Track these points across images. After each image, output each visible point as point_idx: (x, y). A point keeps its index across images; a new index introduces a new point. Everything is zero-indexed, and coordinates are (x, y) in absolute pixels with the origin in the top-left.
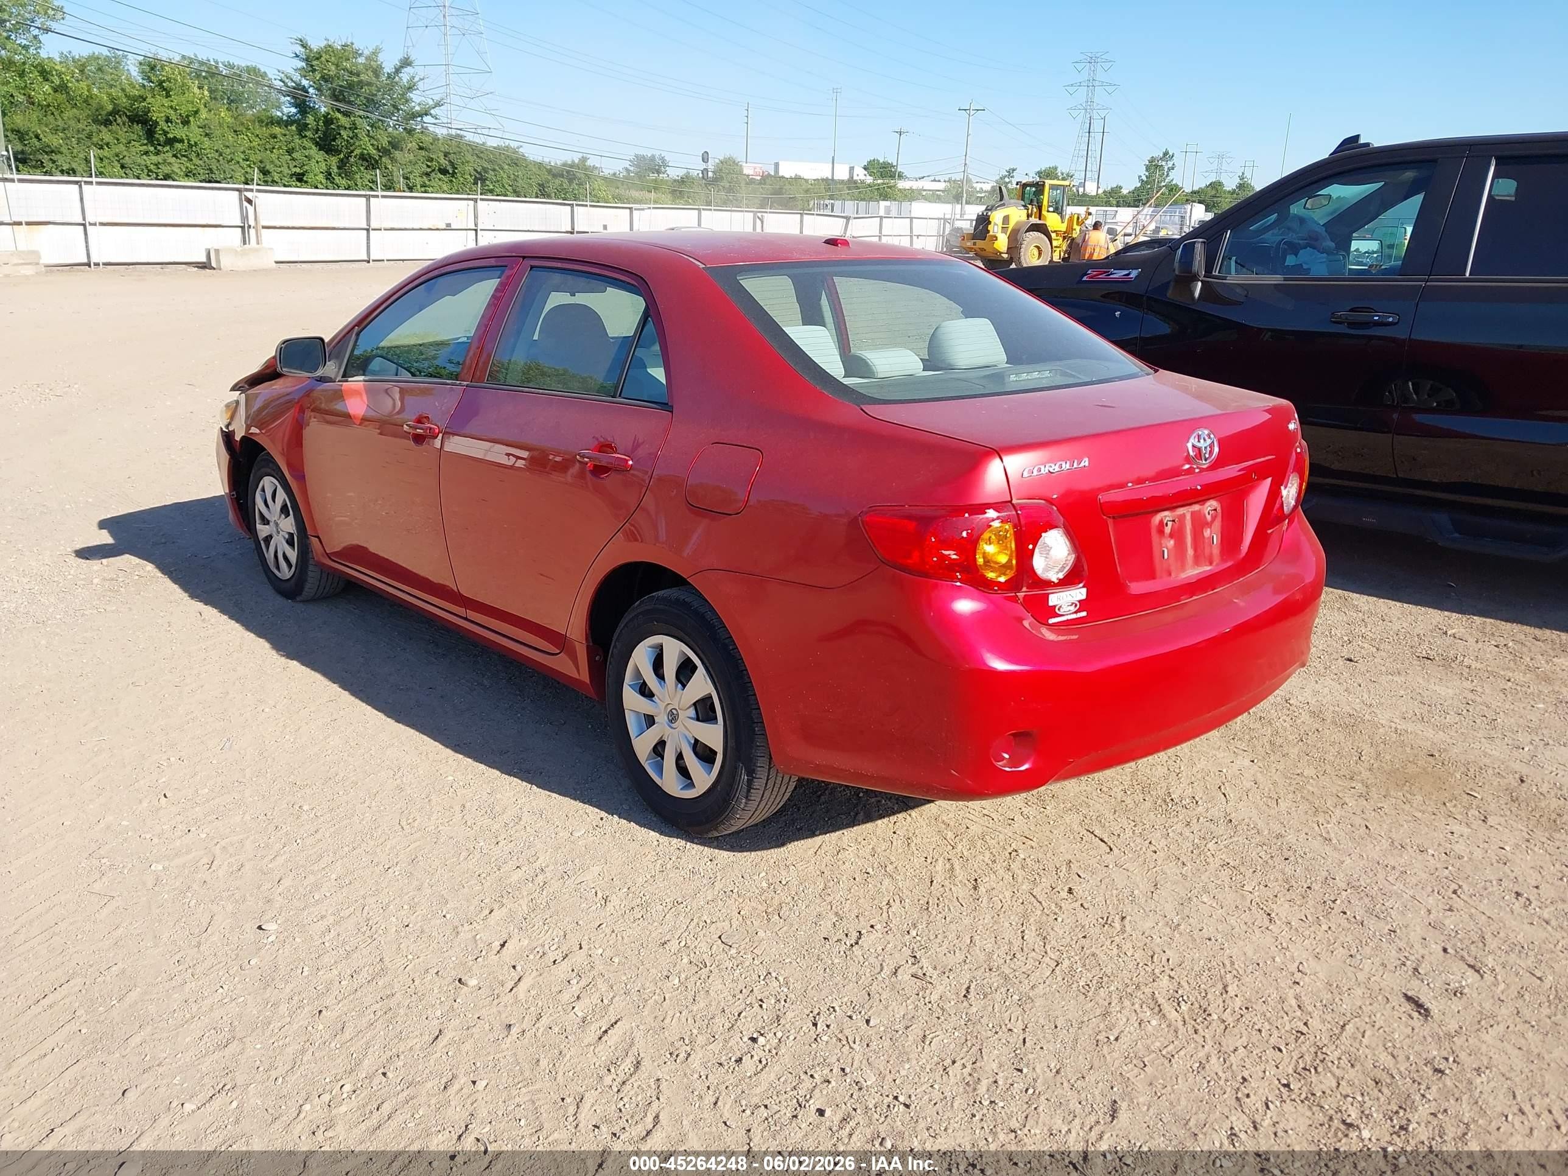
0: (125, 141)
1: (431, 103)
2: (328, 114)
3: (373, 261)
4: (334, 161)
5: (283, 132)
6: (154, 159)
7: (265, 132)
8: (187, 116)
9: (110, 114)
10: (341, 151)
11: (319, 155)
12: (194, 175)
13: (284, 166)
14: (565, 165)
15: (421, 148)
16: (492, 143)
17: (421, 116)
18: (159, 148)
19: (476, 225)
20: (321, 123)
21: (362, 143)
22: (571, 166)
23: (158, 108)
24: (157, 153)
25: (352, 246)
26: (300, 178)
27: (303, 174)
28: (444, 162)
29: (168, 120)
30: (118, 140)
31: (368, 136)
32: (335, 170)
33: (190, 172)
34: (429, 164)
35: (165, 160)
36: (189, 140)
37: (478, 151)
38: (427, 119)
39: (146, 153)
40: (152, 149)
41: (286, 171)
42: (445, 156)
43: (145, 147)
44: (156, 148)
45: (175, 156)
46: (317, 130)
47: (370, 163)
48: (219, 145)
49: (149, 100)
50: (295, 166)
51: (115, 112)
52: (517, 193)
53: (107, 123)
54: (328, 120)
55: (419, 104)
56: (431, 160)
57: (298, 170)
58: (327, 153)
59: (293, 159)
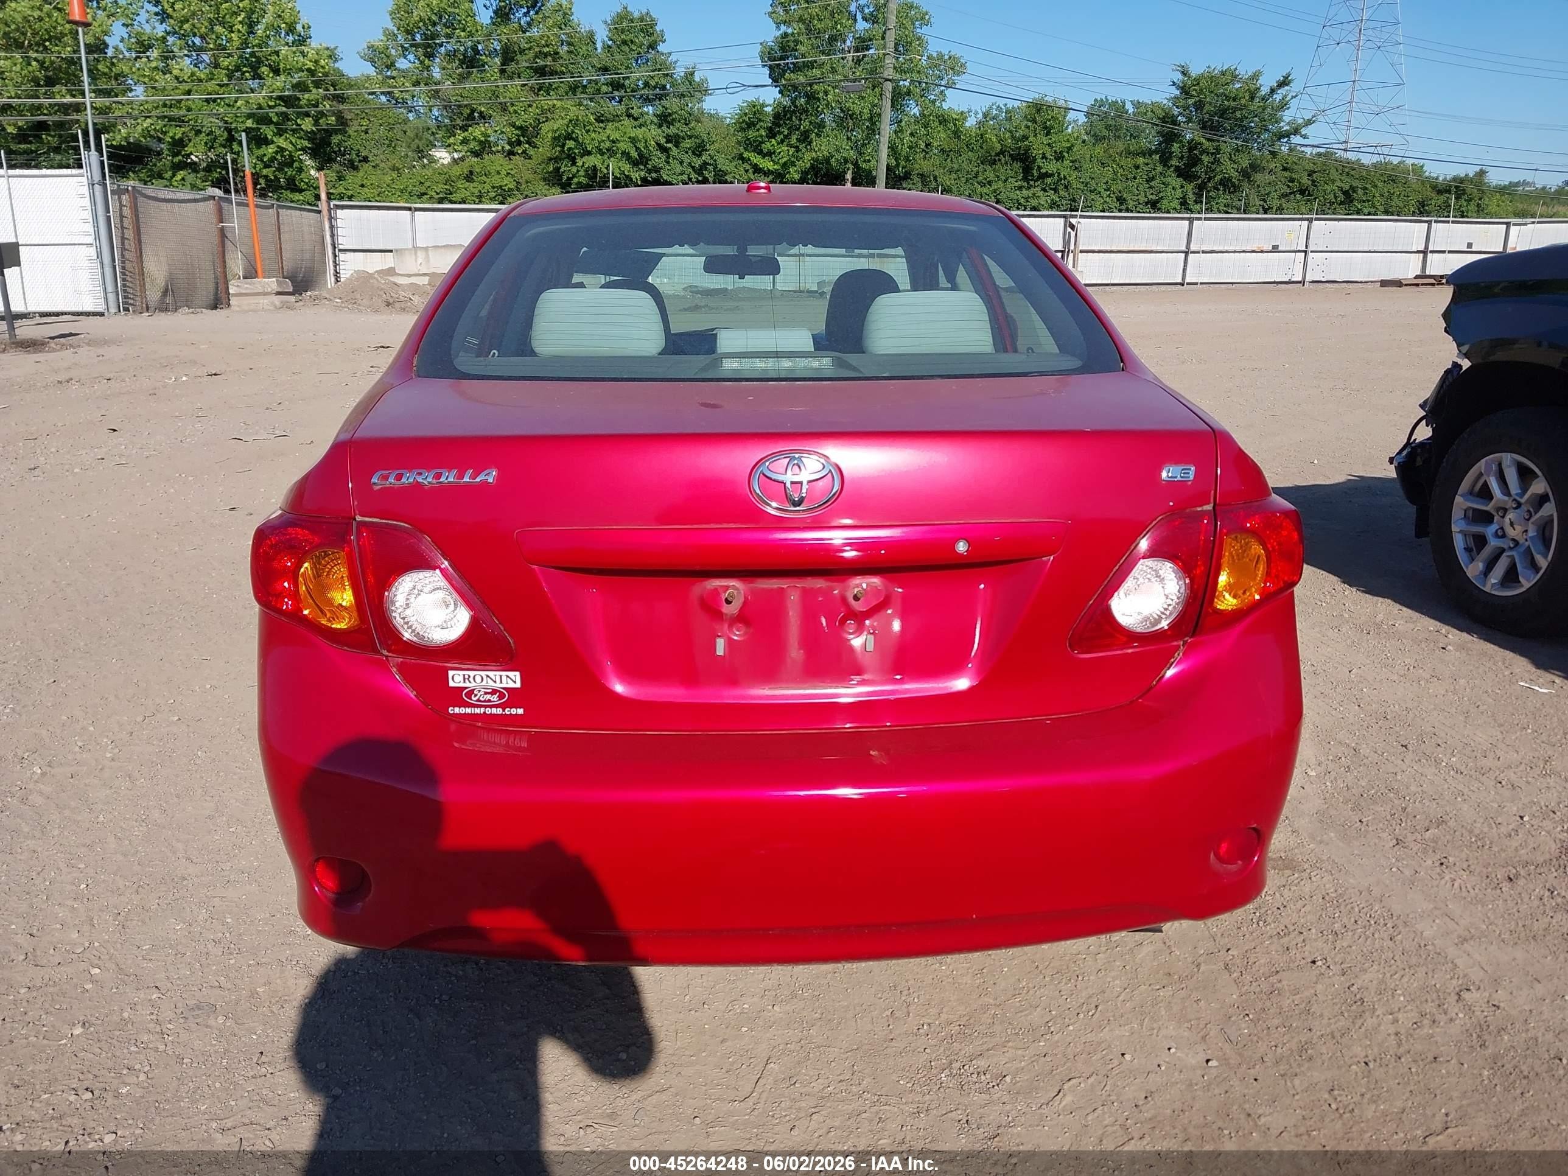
0: (1003, 178)
1: (1300, 121)
2: (1192, 140)
3: (1188, 284)
4: (1190, 187)
5: (1146, 161)
6: (1025, 193)
7: (1129, 162)
8: (1061, 152)
9: (998, 154)
10: (1200, 177)
11: (1177, 182)
12: (1058, 206)
13: (1140, 191)
14: (1455, 179)
15: (1285, 169)
16: (1367, 160)
17: (1288, 136)
18: (1032, 183)
19: (1307, 247)
20: (1185, 149)
21: (1223, 167)
22: (1462, 181)
23: (1038, 144)
24: (1029, 188)
25: (1168, 268)
26: (1154, 205)
27: (1157, 201)
28: (1306, 181)
29: (1044, 157)
30: (998, 177)
31: (1230, 159)
32: (1191, 196)
33: (1054, 204)
34: (1291, 184)
35: (1034, 194)
36: (1059, 174)
37: (1349, 169)
38: (1296, 140)
39: (1020, 188)
40: (1025, 184)
41: (1142, 199)
42: (1309, 175)
43: (1019, 183)
44: (1028, 183)
45: (1044, 190)
46: (1182, 158)
47: (1228, 185)
48: (1086, 177)
49: (1031, 139)
50: (1152, 194)
51: (1002, 152)
52: (1387, 212)
53: (993, 163)
54: (1193, 146)
55: (1288, 123)
56: (1292, 180)
57: (1154, 197)
58: (1185, 180)
59: (1151, 187)
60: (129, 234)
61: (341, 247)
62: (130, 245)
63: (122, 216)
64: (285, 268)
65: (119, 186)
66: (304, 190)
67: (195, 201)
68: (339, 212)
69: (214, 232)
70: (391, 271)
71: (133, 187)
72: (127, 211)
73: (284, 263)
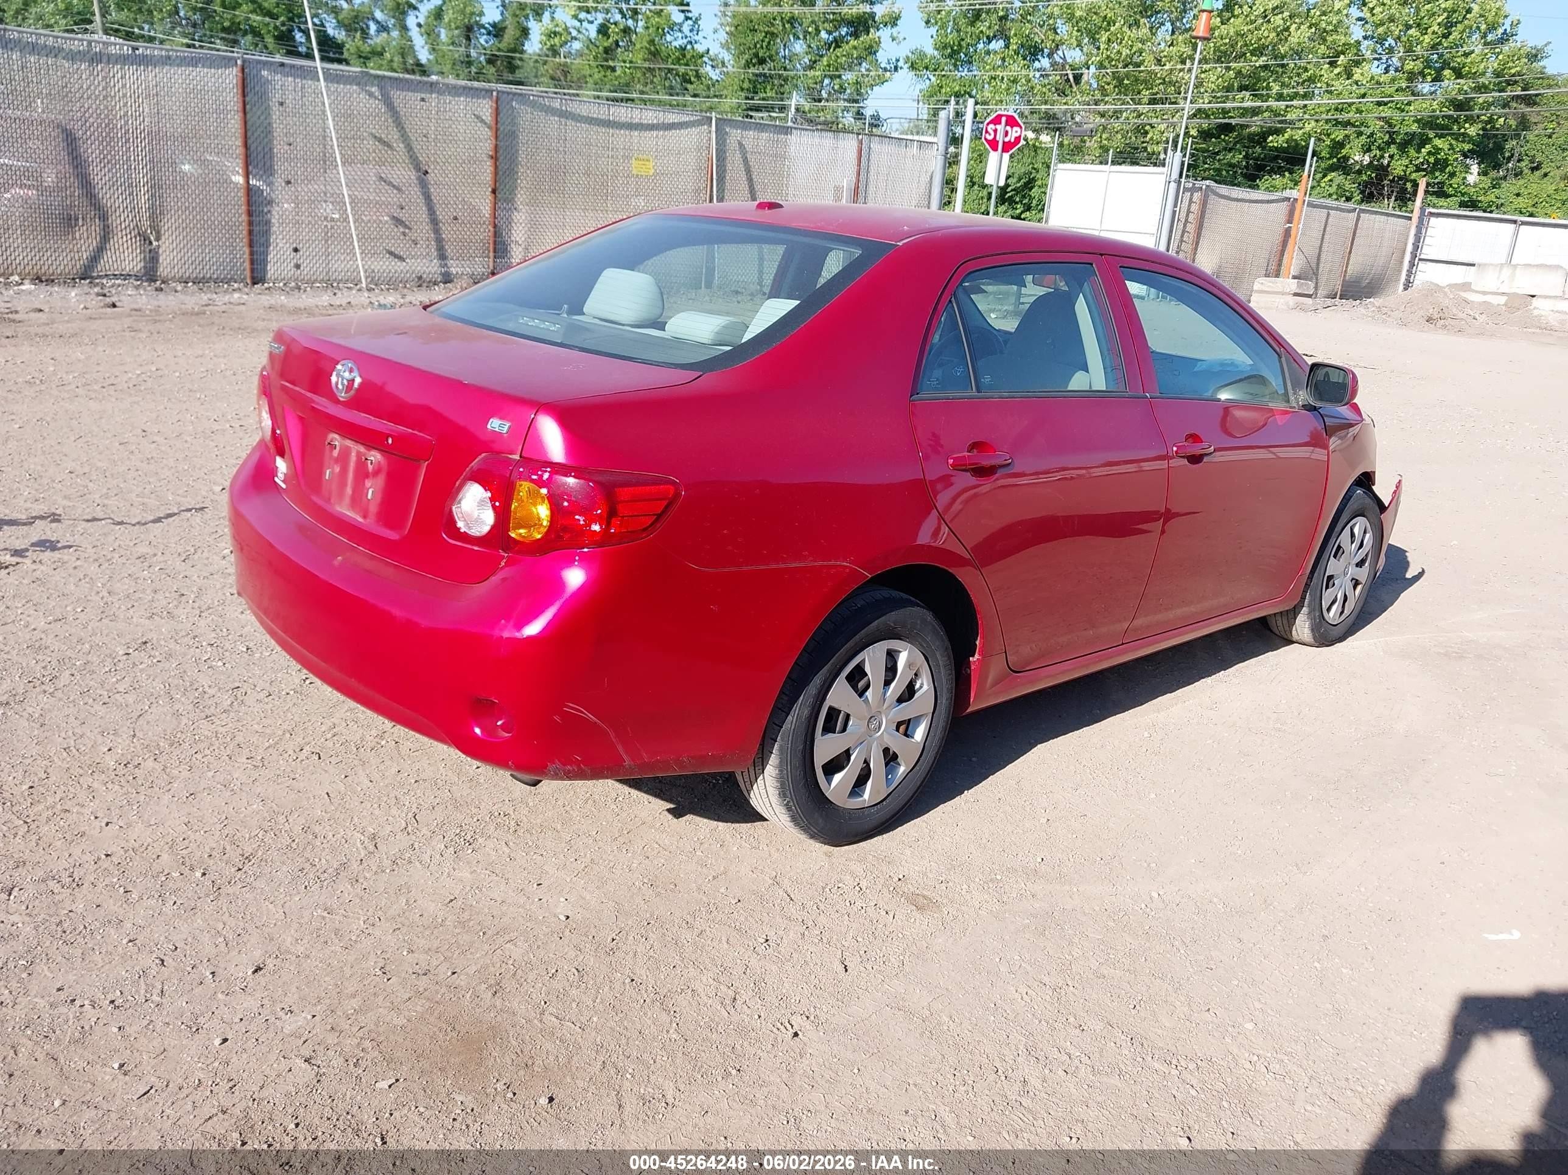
60: (1190, 228)
61: (1422, 257)
62: (1189, 238)
63: (1189, 212)
64: (1349, 272)
65: (1194, 184)
66: (1451, 196)
67: (1268, 202)
68: (1433, 220)
69: (1280, 231)
70: (1466, 286)
71: (1207, 186)
72: (1195, 208)
73: (1349, 267)
